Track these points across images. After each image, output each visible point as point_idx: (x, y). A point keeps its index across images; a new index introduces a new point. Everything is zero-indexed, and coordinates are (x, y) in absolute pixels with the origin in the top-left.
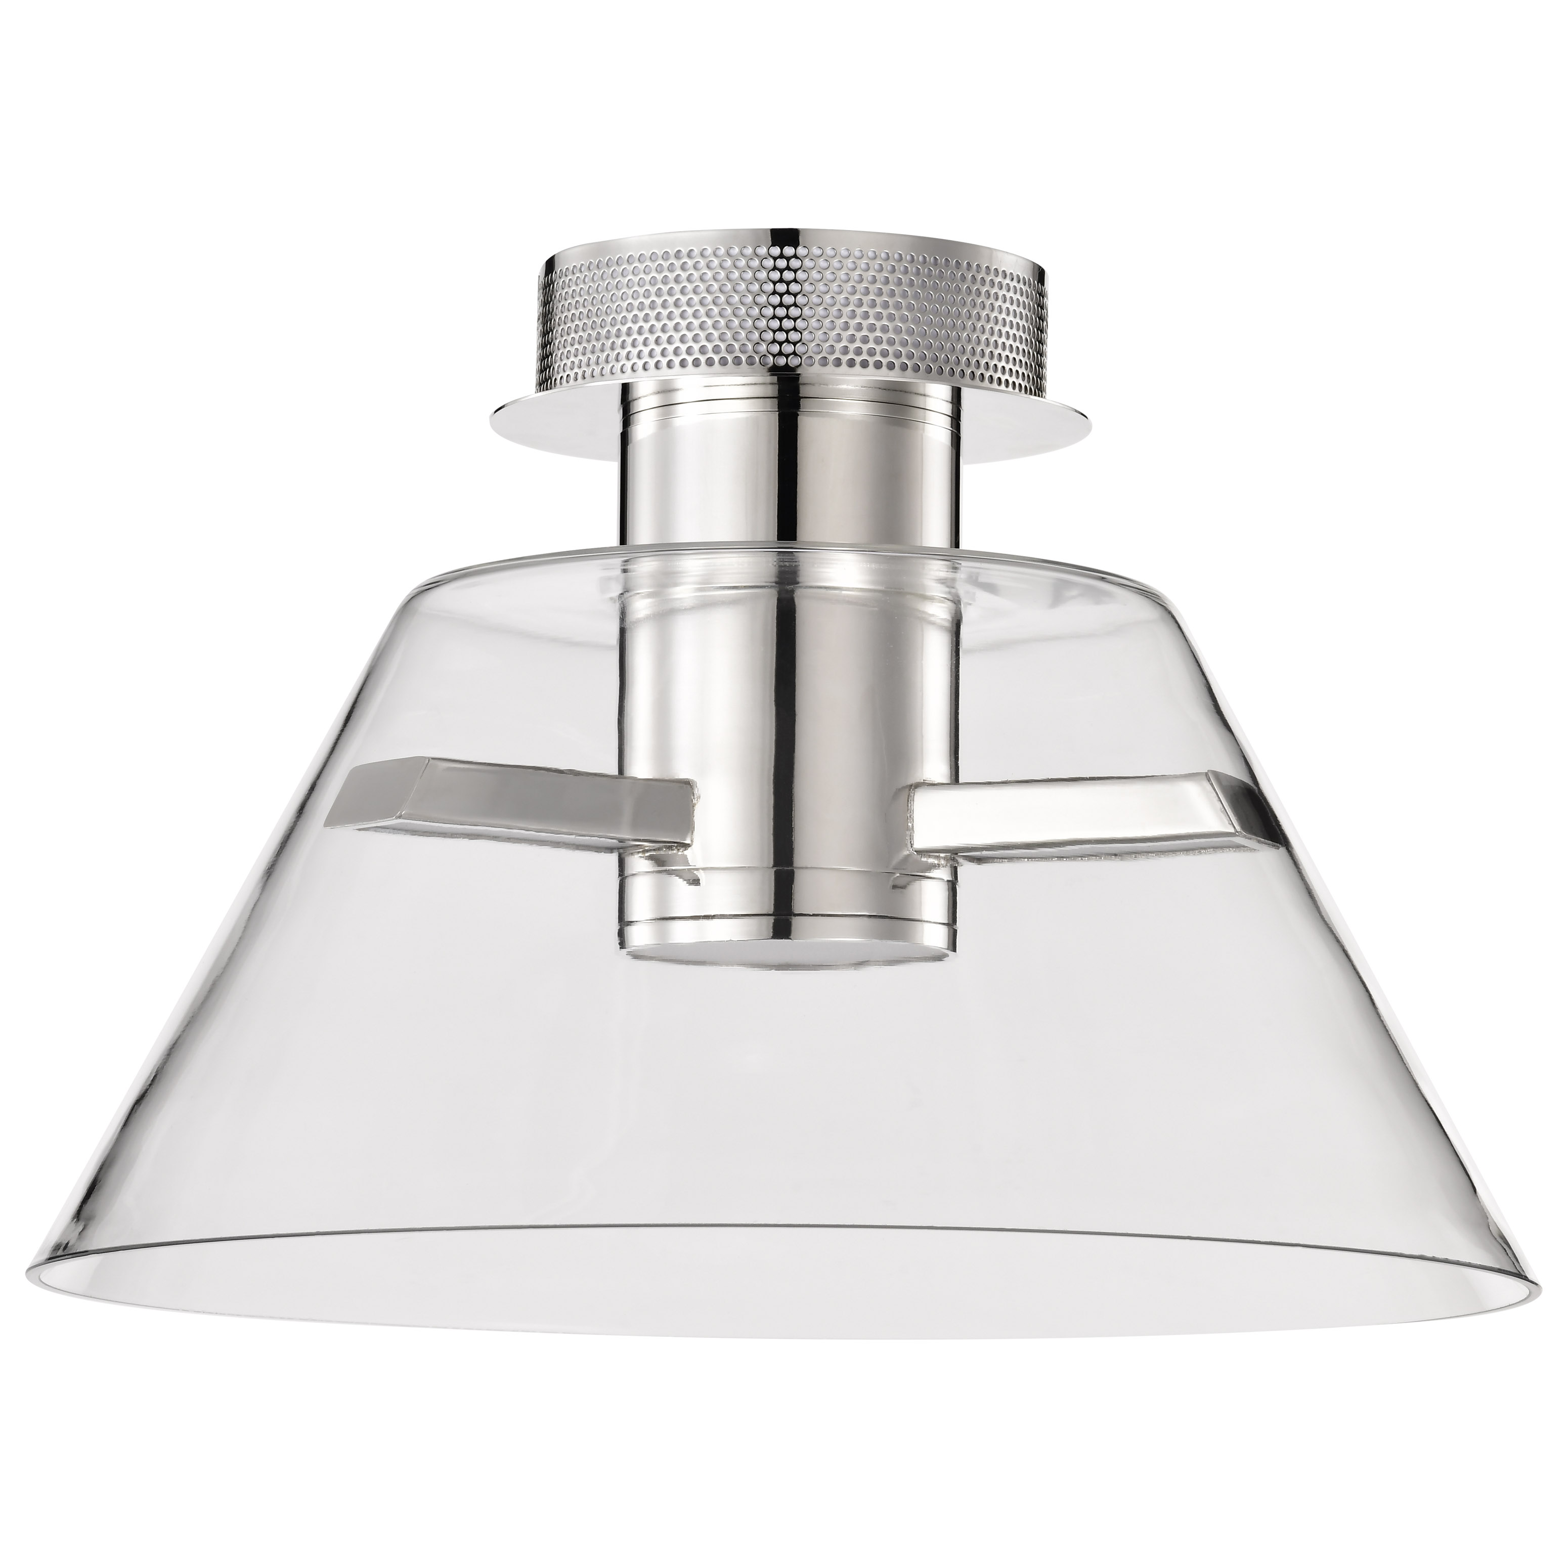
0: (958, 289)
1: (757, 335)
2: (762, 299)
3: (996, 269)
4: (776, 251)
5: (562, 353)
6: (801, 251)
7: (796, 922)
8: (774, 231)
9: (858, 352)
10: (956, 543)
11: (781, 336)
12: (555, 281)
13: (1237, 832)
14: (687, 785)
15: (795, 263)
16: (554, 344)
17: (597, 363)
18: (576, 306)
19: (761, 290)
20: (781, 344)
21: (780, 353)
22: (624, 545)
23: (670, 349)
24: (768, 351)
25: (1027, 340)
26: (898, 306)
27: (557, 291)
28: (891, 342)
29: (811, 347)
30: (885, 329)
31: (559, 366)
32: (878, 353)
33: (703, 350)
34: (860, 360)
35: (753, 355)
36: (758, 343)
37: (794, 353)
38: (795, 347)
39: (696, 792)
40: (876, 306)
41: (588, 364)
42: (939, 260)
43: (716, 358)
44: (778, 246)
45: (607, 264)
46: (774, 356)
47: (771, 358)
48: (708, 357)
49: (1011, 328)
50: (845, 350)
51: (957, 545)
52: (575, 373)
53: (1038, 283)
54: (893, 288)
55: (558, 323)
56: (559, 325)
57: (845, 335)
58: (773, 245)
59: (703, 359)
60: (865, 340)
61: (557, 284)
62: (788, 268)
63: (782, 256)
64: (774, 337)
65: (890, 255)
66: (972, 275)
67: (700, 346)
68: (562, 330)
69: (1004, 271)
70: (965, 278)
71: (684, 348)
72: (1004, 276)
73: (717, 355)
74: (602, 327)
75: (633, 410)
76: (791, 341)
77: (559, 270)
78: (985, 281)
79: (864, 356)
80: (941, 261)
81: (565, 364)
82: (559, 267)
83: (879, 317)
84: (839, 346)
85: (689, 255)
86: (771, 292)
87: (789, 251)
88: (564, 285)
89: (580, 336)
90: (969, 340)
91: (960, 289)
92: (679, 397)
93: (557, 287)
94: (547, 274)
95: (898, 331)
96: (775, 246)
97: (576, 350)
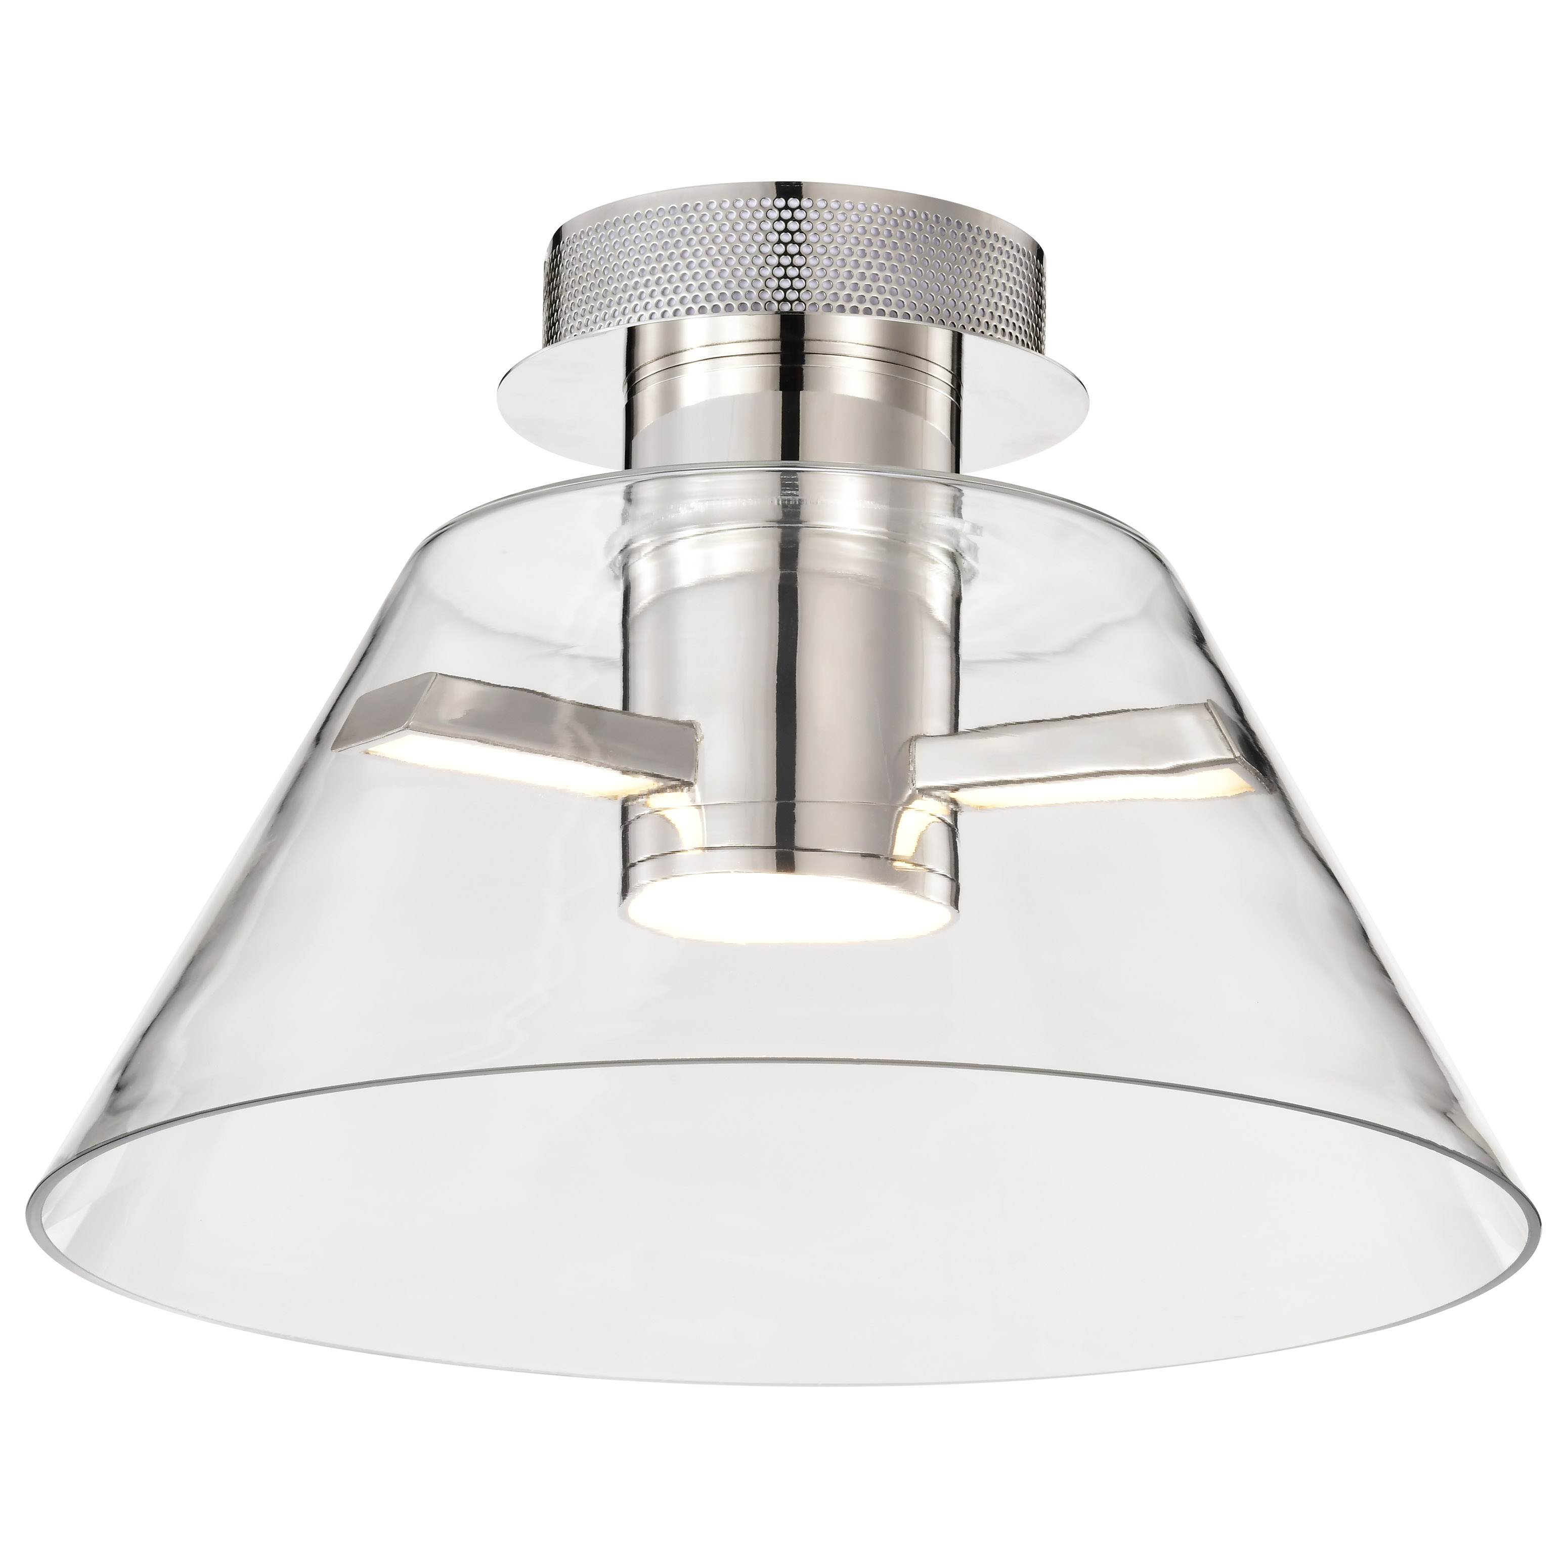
0: (959, 248)
1: (762, 281)
2: (767, 249)
4: (781, 203)
5: (570, 316)
6: (806, 203)
7: (798, 855)
8: (778, 184)
9: (862, 299)
11: (786, 284)
12: (562, 251)
13: (1236, 757)
14: (690, 725)
15: (799, 215)
16: (561, 310)
18: (583, 269)
19: (767, 240)
20: (785, 291)
21: (785, 300)
22: (629, 469)
23: (676, 298)
24: (772, 297)
25: (1026, 310)
26: (900, 259)
27: (564, 259)
28: (893, 292)
29: (815, 294)
30: (887, 280)
31: (566, 330)
32: (881, 302)
33: (708, 298)
34: (864, 308)
35: (758, 302)
36: (763, 290)
37: (799, 299)
38: (799, 293)
39: (699, 732)
40: (879, 257)
42: (941, 218)
43: (722, 305)
44: (784, 198)
45: (615, 224)
46: (779, 302)
47: (776, 304)
48: (715, 304)
49: (1011, 294)
50: (849, 298)
53: (1037, 259)
54: (896, 241)
55: (566, 289)
56: (566, 291)
57: (849, 283)
58: (779, 197)
59: (708, 307)
60: (868, 289)
61: (564, 253)
62: (793, 219)
63: (786, 207)
64: (779, 285)
65: (892, 209)
66: (973, 237)
67: (706, 294)
68: (569, 295)
69: (1003, 238)
70: (966, 238)
71: (689, 297)
72: (1004, 243)
73: (723, 302)
76: (795, 288)
77: (567, 238)
78: (985, 244)
79: (868, 305)
80: (943, 219)
82: (566, 236)
83: (882, 267)
84: (842, 294)
85: (695, 208)
86: (776, 242)
87: (793, 202)
88: (571, 252)
89: (587, 296)
91: (961, 248)
92: (686, 357)
93: (564, 255)
94: (554, 247)
95: (900, 282)
96: (780, 198)
97: (583, 310)
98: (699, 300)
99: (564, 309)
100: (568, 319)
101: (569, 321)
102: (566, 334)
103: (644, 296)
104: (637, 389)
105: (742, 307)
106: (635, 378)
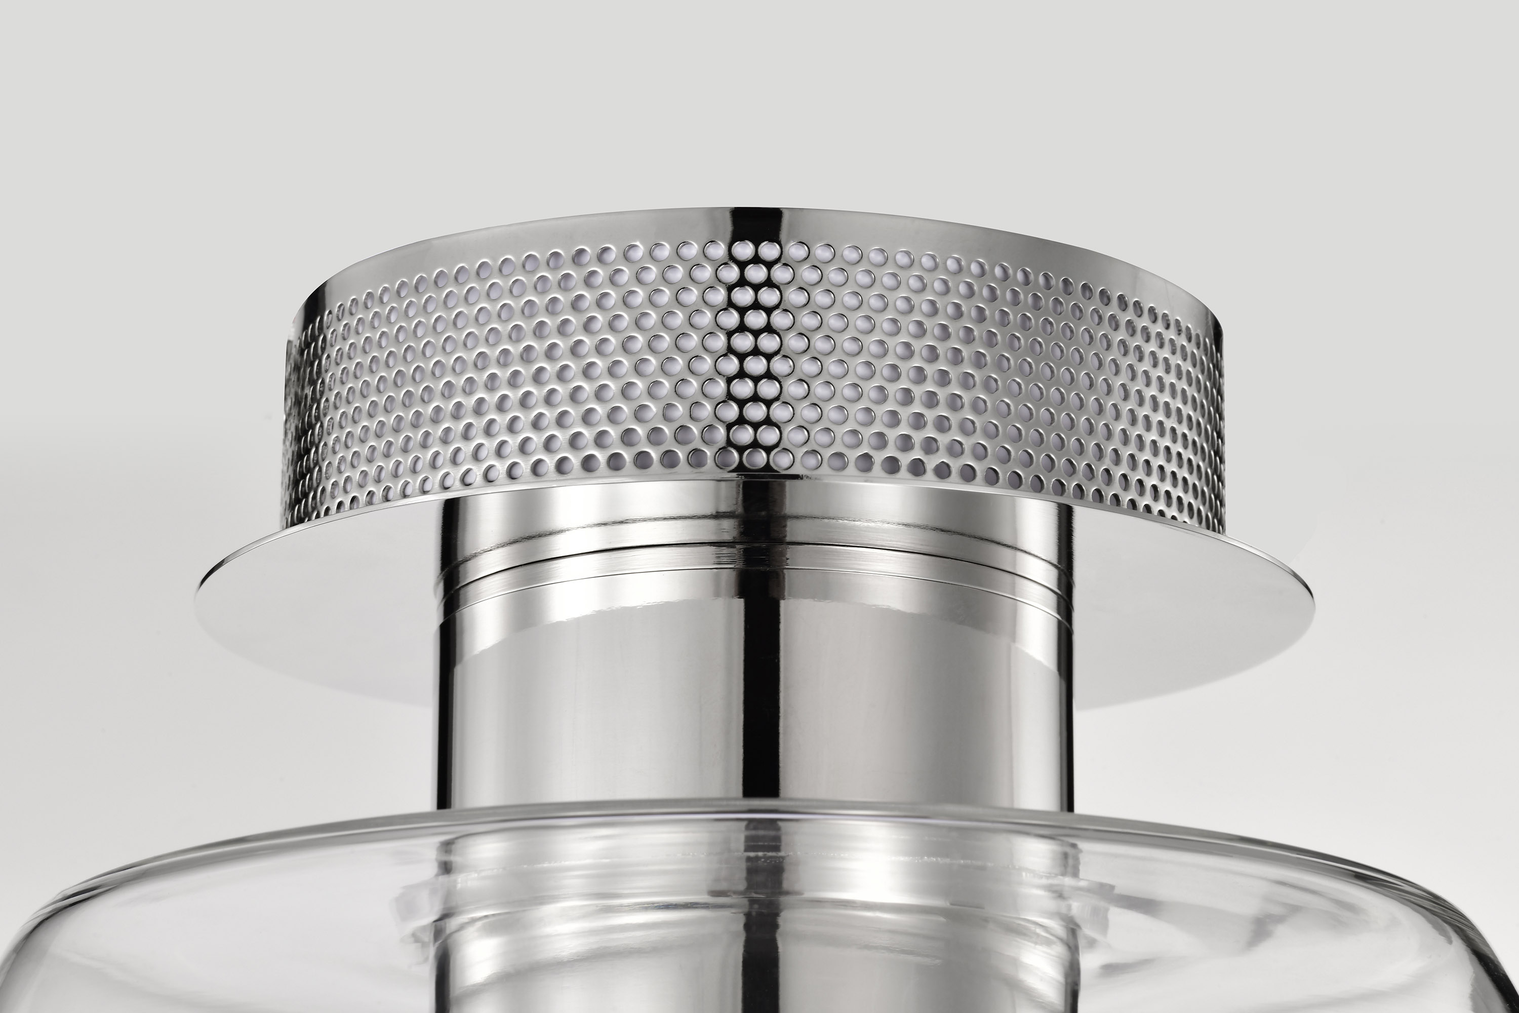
2: (705, 320)
3: (1137, 304)
4: (745, 250)
5: (343, 459)
6: (792, 251)
8: (735, 212)
10: (1068, 801)
16: (325, 444)
17: (414, 471)
18: (370, 367)
35: (701, 448)
41: (394, 473)
43: (628, 456)
44: (749, 241)
45: (436, 283)
46: (742, 450)
47: (737, 453)
51: (1070, 807)
52: (369, 492)
56: (336, 408)
58: (740, 238)
59: (601, 458)
63: (756, 260)
68: (342, 416)
69: (1152, 309)
72: (1152, 318)
74: (423, 400)
75: (465, 578)
78: (1117, 322)
81: (348, 479)
82: (333, 304)
84: (867, 433)
87: (768, 249)
88: (346, 333)
89: (379, 423)
90: (1091, 430)
92: (559, 545)
93: (330, 338)
96: (743, 241)
97: (371, 449)
98: (581, 442)
99: (331, 443)
100: (339, 463)
101: (343, 468)
102: (336, 493)
103: (473, 432)
104: (462, 597)
105: (669, 461)
106: (458, 578)
